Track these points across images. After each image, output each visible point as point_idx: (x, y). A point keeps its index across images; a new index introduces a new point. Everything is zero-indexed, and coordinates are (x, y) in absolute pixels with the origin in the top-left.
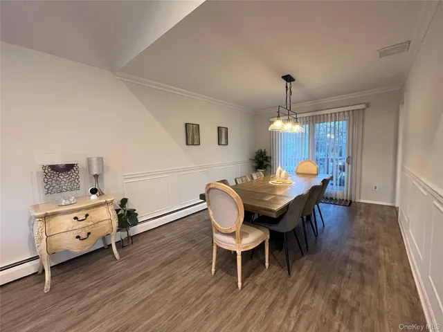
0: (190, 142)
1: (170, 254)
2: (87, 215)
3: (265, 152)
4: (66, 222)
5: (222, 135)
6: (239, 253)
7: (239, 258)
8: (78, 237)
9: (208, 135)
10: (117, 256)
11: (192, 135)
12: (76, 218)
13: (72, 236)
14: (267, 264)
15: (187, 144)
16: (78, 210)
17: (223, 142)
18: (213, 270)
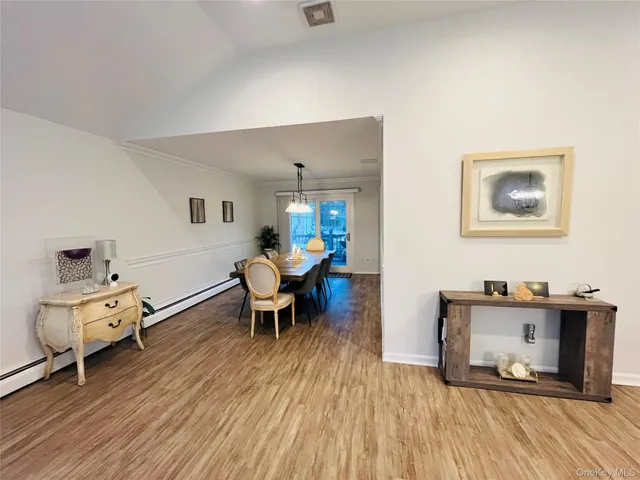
0: (195, 220)
1: (199, 335)
2: (117, 302)
3: (272, 229)
4: (98, 310)
5: (227, 209)
6: (276, 311)
7: (276, 315)
8: (111, 325)
9: (213, 211)
10: (142, 347)
11: (196, 211)
12: (107, 305)
13: (105, 323)
14: (293, 322)
15: (192, 222)
16: (109, 297)
17: (229, 218)
18: (252, 333)
